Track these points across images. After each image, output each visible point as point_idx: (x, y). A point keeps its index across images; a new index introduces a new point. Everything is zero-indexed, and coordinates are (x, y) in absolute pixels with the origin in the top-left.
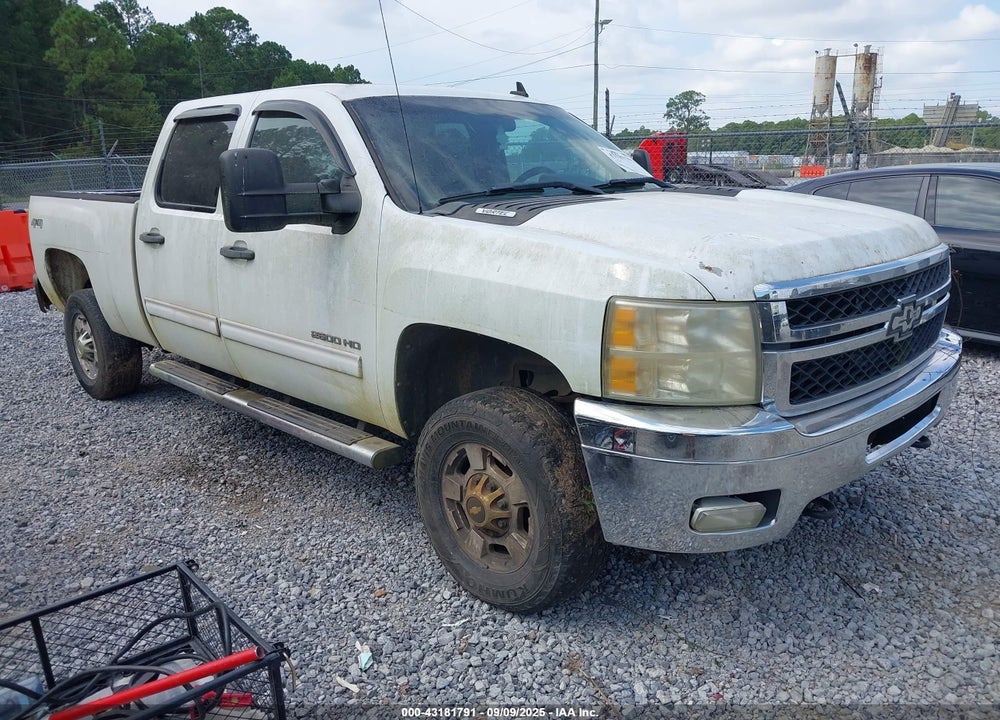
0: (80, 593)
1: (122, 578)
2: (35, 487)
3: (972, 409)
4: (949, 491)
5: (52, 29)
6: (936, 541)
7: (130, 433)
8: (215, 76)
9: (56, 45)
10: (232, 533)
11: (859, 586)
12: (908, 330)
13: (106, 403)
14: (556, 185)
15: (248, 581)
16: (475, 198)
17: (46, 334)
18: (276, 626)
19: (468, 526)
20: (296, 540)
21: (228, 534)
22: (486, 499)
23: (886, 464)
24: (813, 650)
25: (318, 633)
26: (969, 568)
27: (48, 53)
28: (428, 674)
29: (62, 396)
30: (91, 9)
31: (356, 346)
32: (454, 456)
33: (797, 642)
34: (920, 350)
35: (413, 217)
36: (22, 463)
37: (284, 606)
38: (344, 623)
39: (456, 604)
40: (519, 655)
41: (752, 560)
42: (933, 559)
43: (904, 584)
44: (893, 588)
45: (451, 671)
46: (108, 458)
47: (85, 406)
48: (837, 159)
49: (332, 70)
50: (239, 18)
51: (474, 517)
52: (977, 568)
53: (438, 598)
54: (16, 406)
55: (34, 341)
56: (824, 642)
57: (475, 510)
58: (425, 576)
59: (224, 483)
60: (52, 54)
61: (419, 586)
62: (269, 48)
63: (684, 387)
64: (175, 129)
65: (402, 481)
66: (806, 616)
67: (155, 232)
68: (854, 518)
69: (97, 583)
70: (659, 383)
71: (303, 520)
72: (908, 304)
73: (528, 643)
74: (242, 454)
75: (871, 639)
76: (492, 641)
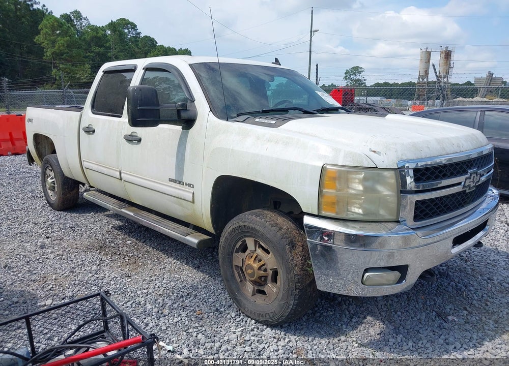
0: (45, 307)
1: (67, 300)
2: (23, 253)
3: (502, 229)
4: (491, 270)
5: (39, 26)
6: (485, 295)
7: (72, 228)
8: (119, 52)
9: (41, 33)
10: (123, 280)
11: (446, 317)
12: (474, 186)
13: (60, 212)
14: (295, 109)
15: (131, 305)
16: (255, 114)
17: (30, 177)
18: (145, 328)
19: (246, 279)
20: (156, 284)
21: (121, 280)
22: (256, 265)
23: (459, 256)
24: (423, 349)
25: (167, 332)
26: (502, 310)
27: (37, 38)
28: (223, 355)
29: (38, 208)
30: (59, 17)
31: (191, 186)
32: (240, 243)
33: (414, 345)
34: (479, 197)
35: (224, 122)
36: (16, 241)
37: (149, 318)
38: (181, 327)
39: (238, 320)
40: (270, 346)
41: (390, 302)
42: (483, 305)
43: (469, 317)
44: (463, 319)
45: (235, 354)
46: (60, 240)
47: (49, 214)
48: (430, 102)
49: (177, 50)
50: (132, 24)
51: (249, 274)
52: (506, 310)
53: (229, 316)
54: (14, 212)
55: (24, 180)
56: (428, 345)
57: (250, 271)
58: (222, 305)
59: (120, 254)
60: (39, 39)
61: (219, 310)
62: (146, 39)
63: (360, 211)
64: (103, 76)
65: (210, 256)
66: (418, 332)
67: (91, 126)
68: (442, 283)
69: (54, 303)
70: (347, 208)
71: (160, 274)
72: (473, 173)
73: (275, 341)
74: (129, 240)
75: (452, 344)
76: (256, 339)
